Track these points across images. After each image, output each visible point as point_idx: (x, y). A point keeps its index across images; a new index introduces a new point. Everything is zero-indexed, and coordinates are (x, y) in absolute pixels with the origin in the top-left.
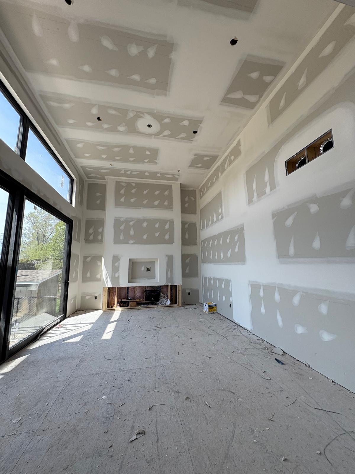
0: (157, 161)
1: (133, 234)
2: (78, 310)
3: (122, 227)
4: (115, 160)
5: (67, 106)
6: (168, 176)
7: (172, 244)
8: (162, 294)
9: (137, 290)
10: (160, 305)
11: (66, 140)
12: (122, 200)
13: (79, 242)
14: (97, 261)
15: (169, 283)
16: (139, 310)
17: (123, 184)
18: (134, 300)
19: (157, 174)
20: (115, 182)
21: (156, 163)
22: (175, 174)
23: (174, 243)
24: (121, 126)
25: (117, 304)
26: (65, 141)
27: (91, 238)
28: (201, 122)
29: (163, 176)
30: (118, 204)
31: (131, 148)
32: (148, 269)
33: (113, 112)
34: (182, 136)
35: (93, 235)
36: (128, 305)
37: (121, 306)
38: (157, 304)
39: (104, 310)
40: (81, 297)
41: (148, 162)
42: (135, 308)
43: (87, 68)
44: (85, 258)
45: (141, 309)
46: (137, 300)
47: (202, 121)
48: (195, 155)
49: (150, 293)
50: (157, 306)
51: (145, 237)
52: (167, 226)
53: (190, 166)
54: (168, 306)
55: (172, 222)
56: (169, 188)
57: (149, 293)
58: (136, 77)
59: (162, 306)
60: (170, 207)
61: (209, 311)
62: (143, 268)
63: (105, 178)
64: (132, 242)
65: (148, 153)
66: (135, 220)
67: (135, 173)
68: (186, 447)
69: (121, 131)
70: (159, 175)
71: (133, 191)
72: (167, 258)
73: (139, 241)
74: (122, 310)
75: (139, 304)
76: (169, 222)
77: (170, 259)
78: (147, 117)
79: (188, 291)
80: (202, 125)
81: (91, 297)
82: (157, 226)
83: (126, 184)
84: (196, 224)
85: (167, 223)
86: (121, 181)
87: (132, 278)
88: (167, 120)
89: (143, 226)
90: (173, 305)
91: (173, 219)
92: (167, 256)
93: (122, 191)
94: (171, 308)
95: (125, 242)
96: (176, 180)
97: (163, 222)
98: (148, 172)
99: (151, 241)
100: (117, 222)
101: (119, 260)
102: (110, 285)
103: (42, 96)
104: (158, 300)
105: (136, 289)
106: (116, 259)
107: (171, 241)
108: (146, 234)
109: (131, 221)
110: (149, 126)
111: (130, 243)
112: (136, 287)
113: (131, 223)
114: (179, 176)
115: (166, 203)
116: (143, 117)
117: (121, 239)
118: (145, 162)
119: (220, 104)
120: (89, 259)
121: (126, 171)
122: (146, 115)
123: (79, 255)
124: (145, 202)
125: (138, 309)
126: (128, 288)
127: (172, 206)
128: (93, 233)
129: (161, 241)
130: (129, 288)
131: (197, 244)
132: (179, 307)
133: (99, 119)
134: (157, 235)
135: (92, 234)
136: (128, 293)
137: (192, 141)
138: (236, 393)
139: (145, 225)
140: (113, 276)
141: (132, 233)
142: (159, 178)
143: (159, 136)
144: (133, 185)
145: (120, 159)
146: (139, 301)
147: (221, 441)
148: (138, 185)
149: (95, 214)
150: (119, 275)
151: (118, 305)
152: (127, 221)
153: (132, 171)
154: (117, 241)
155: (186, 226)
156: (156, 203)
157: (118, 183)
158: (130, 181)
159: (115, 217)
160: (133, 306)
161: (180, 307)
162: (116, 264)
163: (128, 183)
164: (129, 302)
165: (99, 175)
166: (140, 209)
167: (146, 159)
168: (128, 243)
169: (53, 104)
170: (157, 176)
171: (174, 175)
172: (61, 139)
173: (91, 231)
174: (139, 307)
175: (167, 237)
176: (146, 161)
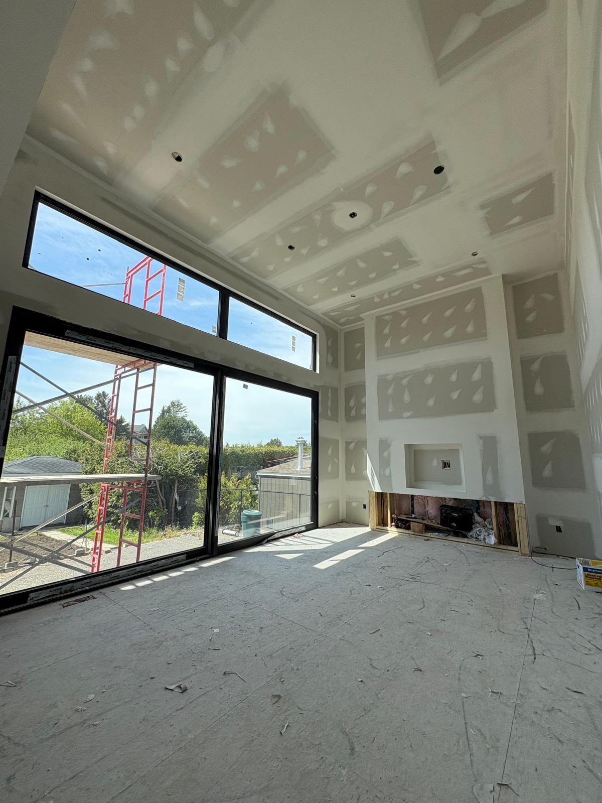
0: (414, 259)
1: (409, 400)
2: (344, 520)
3: (390, 391)
4: (351, 288)
5: (255, 254)
6: (462, 273)
7: (493, 411)
8: (477, 518)
9: (429, 503)
10: (473, 541)
11: (283, 290)
12: (388, 344)
13: (337, 421)
14: (363, 449)
15: (490, 497)
16: (428, 540)
17: (387, 318)
18: (421, 521)
19: (436, 279)
20: (374, 318)
21: (416, 262)
22: (473, 264)
23: (496, 408)
24: (320, 240)
25: (392, 522)
26: (283, 292)
27: (353, 413)
28: (432, 145)
29: (450, 278)
30: (382, 353)
31: (358, 261)
32: (446, 465)
33: (297, 229)
34: (418, 193)
35: (354, 409)
36: (408, 528)
37: (397, 527)
38: (468, 538)
39: (373, 528)
40: (347, 502)
41: (400, 267)
42: (421, 534)
43: (236, 204)
44: (348, 444)
45: (432, 540)
46: (426, 522)
47: (433, 142)
48: (482, 207)
49: (448, 511)
50: (465, 540)
51: (431, 403)
52: (476, 376)
53: (491, 234)
54: (490, 546)
55: (487, 366)
56: (477, 294)
57: (446, 511)
58: (282, 169)
59: (477, 543)
60: (481, 333)
61: (587, 583)
62: (435, 462)
63: (362, 318)
64: (408, 414)
65: (387, 254)
66: (410, 375)
67: (397, 293)
68: (183, 743)
69: (326, 247)
70: (440, 279)
71: (404, 324)
72: (481, 442)
73: (420, 411)
74: (399, 535)
75: (428, 529)
76: (480, 366)
77: (490, 445)
78: (338, 205)
79: (555, 523)
80: (439, 148)
81: (358, 504)
82: (454, 378)
83: (391, 317)
84: (565, 357)
85: (476, 367)
86: (384, 313)
87: (414, 479)
88: (369, 189)
89: (426, 383)
90: (501, 547)
91: (490, 358)
92: (481, 438)
93: (387, 331)
94: (502, 552)
95: (397, 415)
96: (486, 272)
97: (467, 368)
98: (417, 283)
99: (446, 408)
100: (383, 382)
101: (389, 446)
102: (377, 489)
103: (233, 258)
104: (470, 529)
105: (427, 500)
106: (384, 445)
107: (489, 405)
108: (432, 397)
109: (404, 378)
110: (353, 215)
111: (404, 417)
112: (428, 497)
113: (405, 382)
114: (484, 262)
115: (470, 329)
116: (334, 210)
117: (390, 410)
118: (395, 270)
119: (441, 84)
120: (352, 446)
121: (380, 296)
122: (335, 204)
123: (338, 441)
124: (426, 338)
125: (427, 538)
126: (412, 496)
127: (486, 330)
128: (355, 405)
129: (465, 407)
130: (415, 498)
131: (574, 406)
132: (523, 555)
133: (291, 247)
134: (455, 395)
135: (353, 407)
136: (412, 505)
137: (448, 187)
138: (358, 756)
139: (429, 380)
140: (382, 474)
141: (407, 398)
142: (443, 285)
143: (381, 220)
144: (404, 313)
145: (356, 283)
146: (429, 524)
147: (217, 783)
148: (411, 310)
149: (353, 377)
150: (390, 472)
151: (393, 524)
152: (398, 378)
153: (389, 293)
154: (384, 415)
155: (536, 366)
156: (449, 333)
157: (380, 320)
158: (395, 310)
159: (379, 376)
160: (416, 530)
161: (525, 555)
162: (386, 454)
163: (395, 314)
164: (410, 521)
165: (351, 317)
166: (419, 352)
167: (395, 264)
168: (402, 418)
169: (245, 260)
170: (438, 282)
171: (473, 266)
172: (279, 291)
173: (352, 403)
174: (429, 535)
175: (477, 397)
176: (396, 267)
